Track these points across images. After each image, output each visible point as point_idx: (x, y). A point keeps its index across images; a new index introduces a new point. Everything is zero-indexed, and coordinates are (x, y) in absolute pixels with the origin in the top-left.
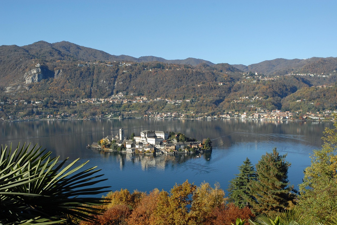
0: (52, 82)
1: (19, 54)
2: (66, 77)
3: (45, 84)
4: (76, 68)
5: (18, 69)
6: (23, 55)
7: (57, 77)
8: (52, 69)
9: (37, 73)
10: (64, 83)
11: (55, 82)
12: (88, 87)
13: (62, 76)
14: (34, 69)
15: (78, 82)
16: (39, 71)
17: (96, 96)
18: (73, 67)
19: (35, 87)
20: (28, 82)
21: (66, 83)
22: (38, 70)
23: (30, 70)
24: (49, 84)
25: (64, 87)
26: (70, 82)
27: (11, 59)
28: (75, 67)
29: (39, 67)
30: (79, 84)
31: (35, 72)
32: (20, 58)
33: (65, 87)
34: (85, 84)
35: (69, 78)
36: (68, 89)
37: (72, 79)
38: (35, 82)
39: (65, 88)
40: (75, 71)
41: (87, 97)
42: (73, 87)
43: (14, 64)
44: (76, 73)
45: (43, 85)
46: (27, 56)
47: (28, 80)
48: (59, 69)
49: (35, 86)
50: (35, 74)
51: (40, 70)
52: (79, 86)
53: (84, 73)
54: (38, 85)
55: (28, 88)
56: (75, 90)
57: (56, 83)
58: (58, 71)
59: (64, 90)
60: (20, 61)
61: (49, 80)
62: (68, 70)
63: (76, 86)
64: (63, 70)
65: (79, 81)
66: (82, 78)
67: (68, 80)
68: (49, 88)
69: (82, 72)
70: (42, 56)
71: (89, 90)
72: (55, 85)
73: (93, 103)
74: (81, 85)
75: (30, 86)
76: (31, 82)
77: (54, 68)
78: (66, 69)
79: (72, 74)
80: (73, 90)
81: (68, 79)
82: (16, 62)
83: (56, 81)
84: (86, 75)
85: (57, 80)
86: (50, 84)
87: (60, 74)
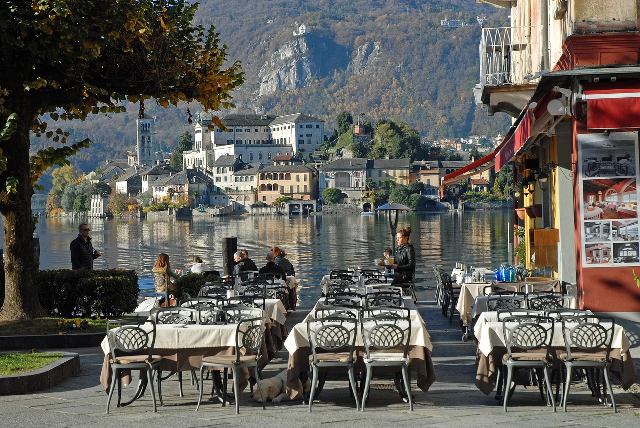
0: (342, 86)
1: (269, 8)
2: (392, 67)
3: (319, 94)
4: (433, 34)
5: (248, 51)
6: (282, 8)
7: (362, 70)
8: (348, 41)
9: (295, 57)
10: (382, 88)
11: (352, 86)
12: (462, 98)
13: (377, 64)
14: (286, 46)
15: (430, 82)
16: (301, 52)
17: (489, 130)
18: (421, 32)
19: (283, 106)
20: (267, 92)
21: (388, 87)
22: (298, 47)
23: (277, 50)
24: (331, 93)
25: (379, 102)
26: (403, 85)
27: (240, 24)
28: (431, 30)
29: (303, 36)
30: (432, 89)
31: (289, 53)
32: (269, 19)
33: (385, 101)
34: (454, 90)
35: (403, 69)
36: (392, 109)
37: (411, 72)
38: (288, 89)
39: (381, 107)
40: (428, 44)
41: (453, 134)
42: (411, 100)
43: (246, 38)
44: (428, 52)
45: (312, 99)
46: (291, 10)
47: (267, 82)
48: (370, 40)
49: (284, 102)
50: (287, 61)
51: (304, 47)
52: (434, 97)
53: (457, 49)
54: (296, 98)
55: (261, 109)
56: (416, 111)
57: (356, 88)
58: (365, 47)
59: (378, 111)
60: (267, 26)
61: (331, 81)
62: (403, 41)
63: (423, 99)
64: (384, 42)
65: (436, 80)
66: (449, 68)
67: (398, 78)
68: (329, 108)
69: (450, 45)
70: (343, 10)
71: (464, 108)
72: (352, 95)
73: (464, 149)
74: (441, 94)
75: (269, 102)
76: (275, 89)
77: (354, 39)
78: (395, 40)
79: (415, 53)
80: (409, 112)
81: (399, 73)
82: (252, 30)
83: (357, 82)
84: (464, 58)
85: (359, 79)
86: (336, 94)
87: (374, 58)
